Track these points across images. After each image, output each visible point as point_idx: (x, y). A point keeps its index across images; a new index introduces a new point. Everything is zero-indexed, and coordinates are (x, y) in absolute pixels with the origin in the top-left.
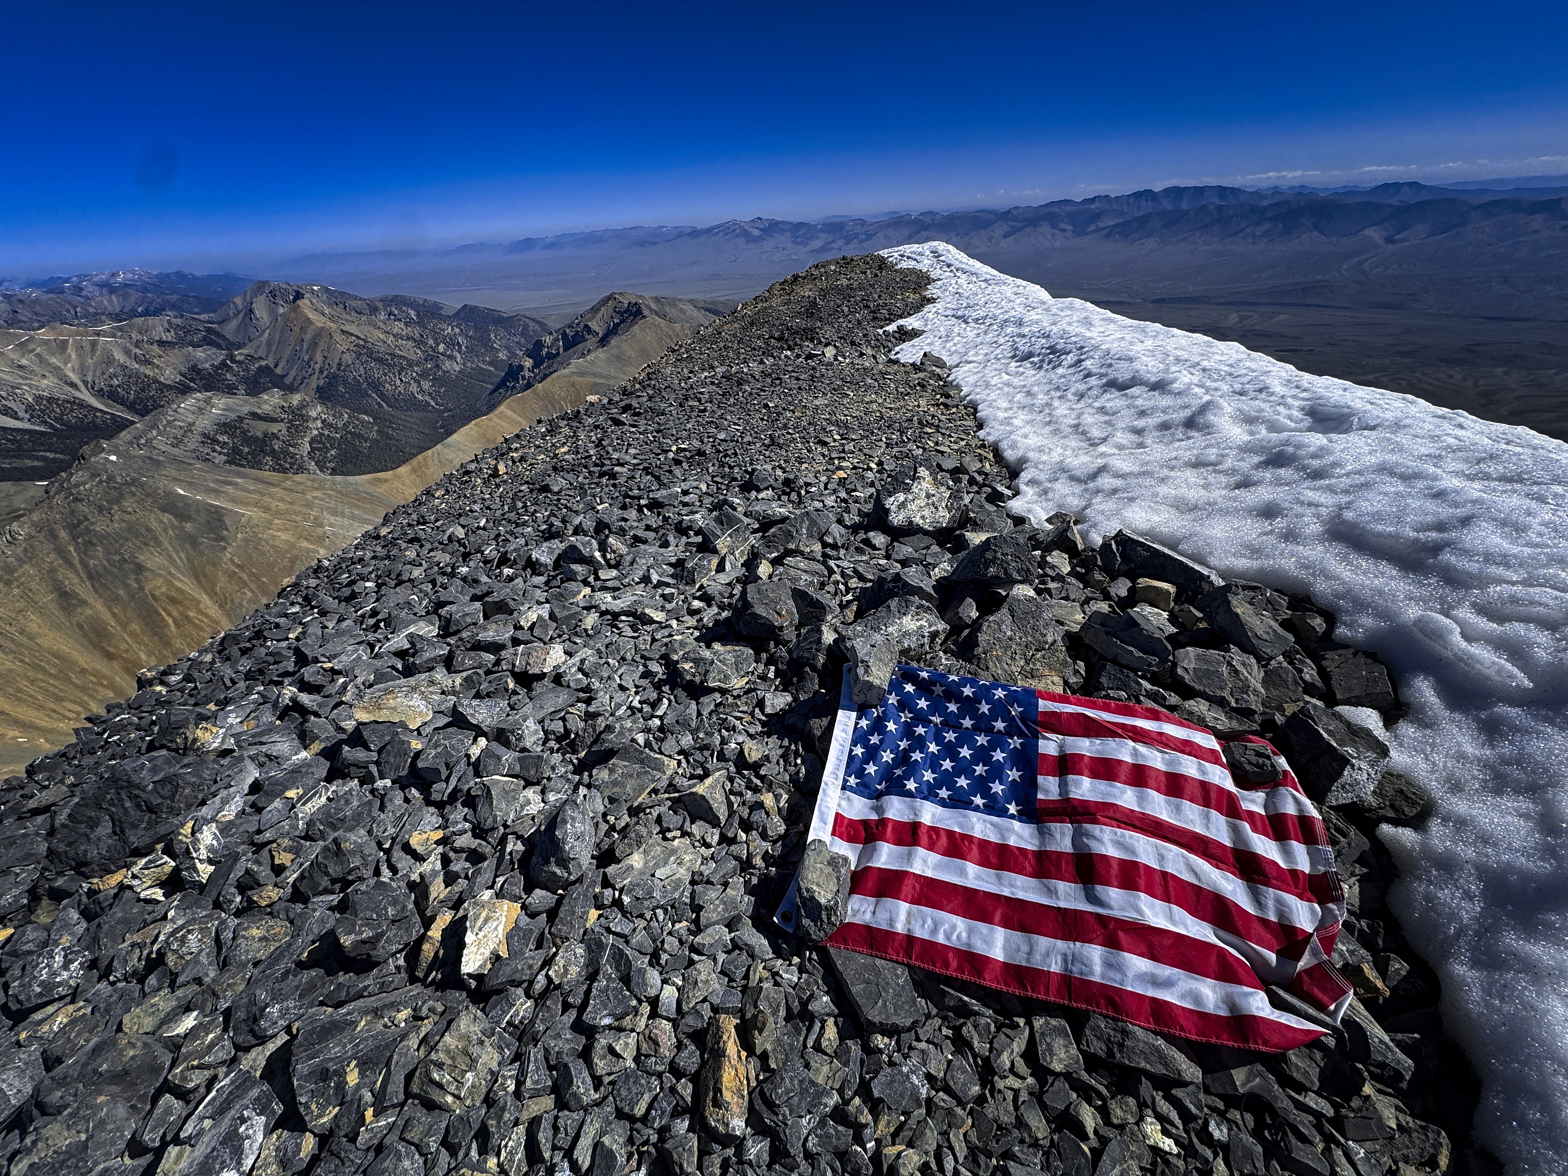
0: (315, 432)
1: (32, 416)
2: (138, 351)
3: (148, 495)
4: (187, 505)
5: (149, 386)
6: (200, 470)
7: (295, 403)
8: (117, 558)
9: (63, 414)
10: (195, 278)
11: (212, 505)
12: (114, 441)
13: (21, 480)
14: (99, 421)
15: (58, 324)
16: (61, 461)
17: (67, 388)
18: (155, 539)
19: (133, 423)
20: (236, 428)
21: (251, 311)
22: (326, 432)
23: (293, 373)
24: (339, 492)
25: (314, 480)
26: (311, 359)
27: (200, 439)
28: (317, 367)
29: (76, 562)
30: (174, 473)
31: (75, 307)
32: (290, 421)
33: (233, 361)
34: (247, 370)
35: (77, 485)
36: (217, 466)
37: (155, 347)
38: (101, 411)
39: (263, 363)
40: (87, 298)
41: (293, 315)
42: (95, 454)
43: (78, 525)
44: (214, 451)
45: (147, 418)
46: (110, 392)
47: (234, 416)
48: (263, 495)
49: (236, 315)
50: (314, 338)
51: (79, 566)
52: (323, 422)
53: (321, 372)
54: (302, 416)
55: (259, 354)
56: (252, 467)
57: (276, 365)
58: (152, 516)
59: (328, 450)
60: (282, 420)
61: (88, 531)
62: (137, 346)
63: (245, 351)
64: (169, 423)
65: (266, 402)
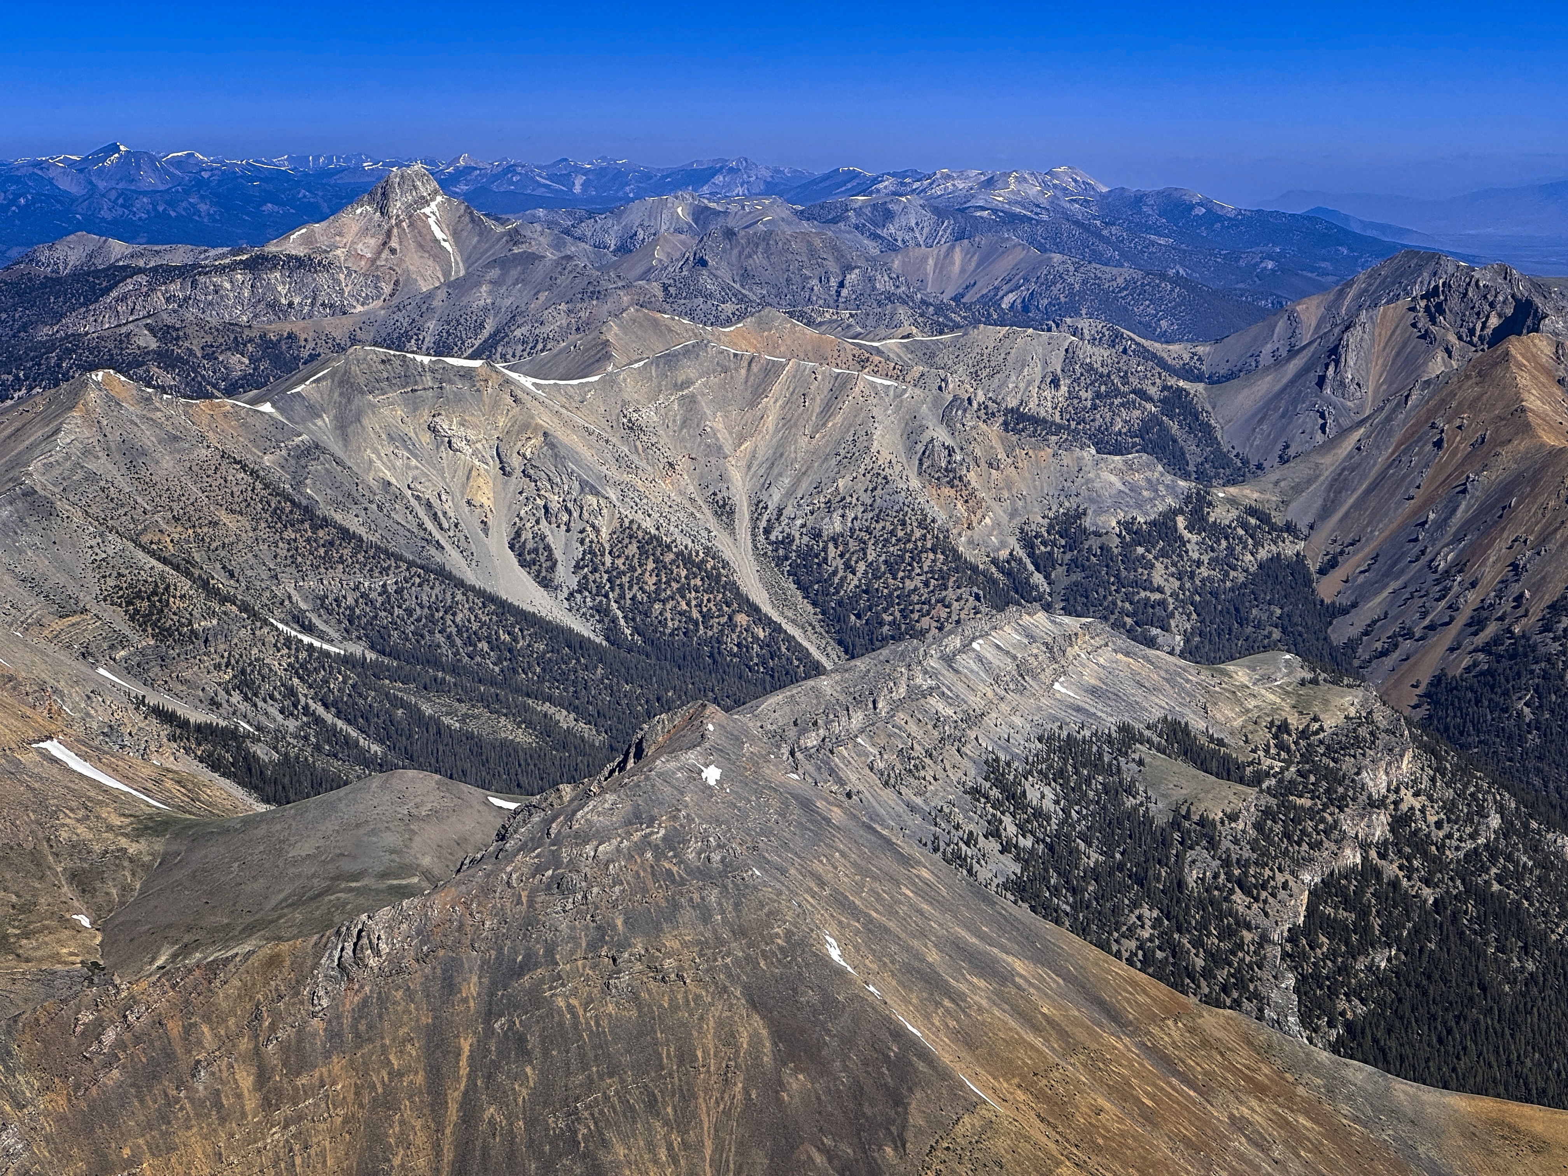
0: (1352, 857)
1: (583, 587)
2: (941, 435)
3: (740, 932)
4: (829, 1004)
5: (916, 557)
6: (925, 891)
7: (1331, 721)
8: (557, 1123)
9: (656, 597)
10: (1213, 217)
11: (899, 1034)
12: (742, 718)
13: (464, 777)
14: (731, 642)
15: (778, 316)
16: (581, 746)
17: (707, 518)
18: (687, 1096)
19: (817, 670)
20: (1097, 766)
21: (1334, 353)
22: (1391, 869)
23: (1373, 607)
24: (1335, 1133)
25: (1265, 1052)
26: (1460, 566)
27: (974, 776)
28: (1473, 597)
29: (454, 1098)
30: (845, 878)
31: (848, 268)
32: (1285, 789)
33: (1198, 522)
34: (1227, 563)
35: (581, 838)
36: (979, 891)
37: (993, 431)
38: (754, 610)
39: (1290, 548)
40: (891, 247)
41: (1471, 390)
42: (673, 747)
43: (521, 971)
44: (994, 833)
45: (861, 664)
46: (807, 554)
47: (1110, 722)
48: (1071, 1047)
49: (1278, 362)
50: (1507, 488)
51: (453, 1113)
52: (1400, 822)
53: (1477, 623)
54: (1334, 778)
55: (1292, 514)
56: (1082, 931)
57: (1330, 565)
58: (718, 1010)
59: (1368, 943)
60: (1257, 780)
61: (535, 999)
62: (946, 419)
63: (1248, 494)
64: (916, 694)
65: (1234, 695)
